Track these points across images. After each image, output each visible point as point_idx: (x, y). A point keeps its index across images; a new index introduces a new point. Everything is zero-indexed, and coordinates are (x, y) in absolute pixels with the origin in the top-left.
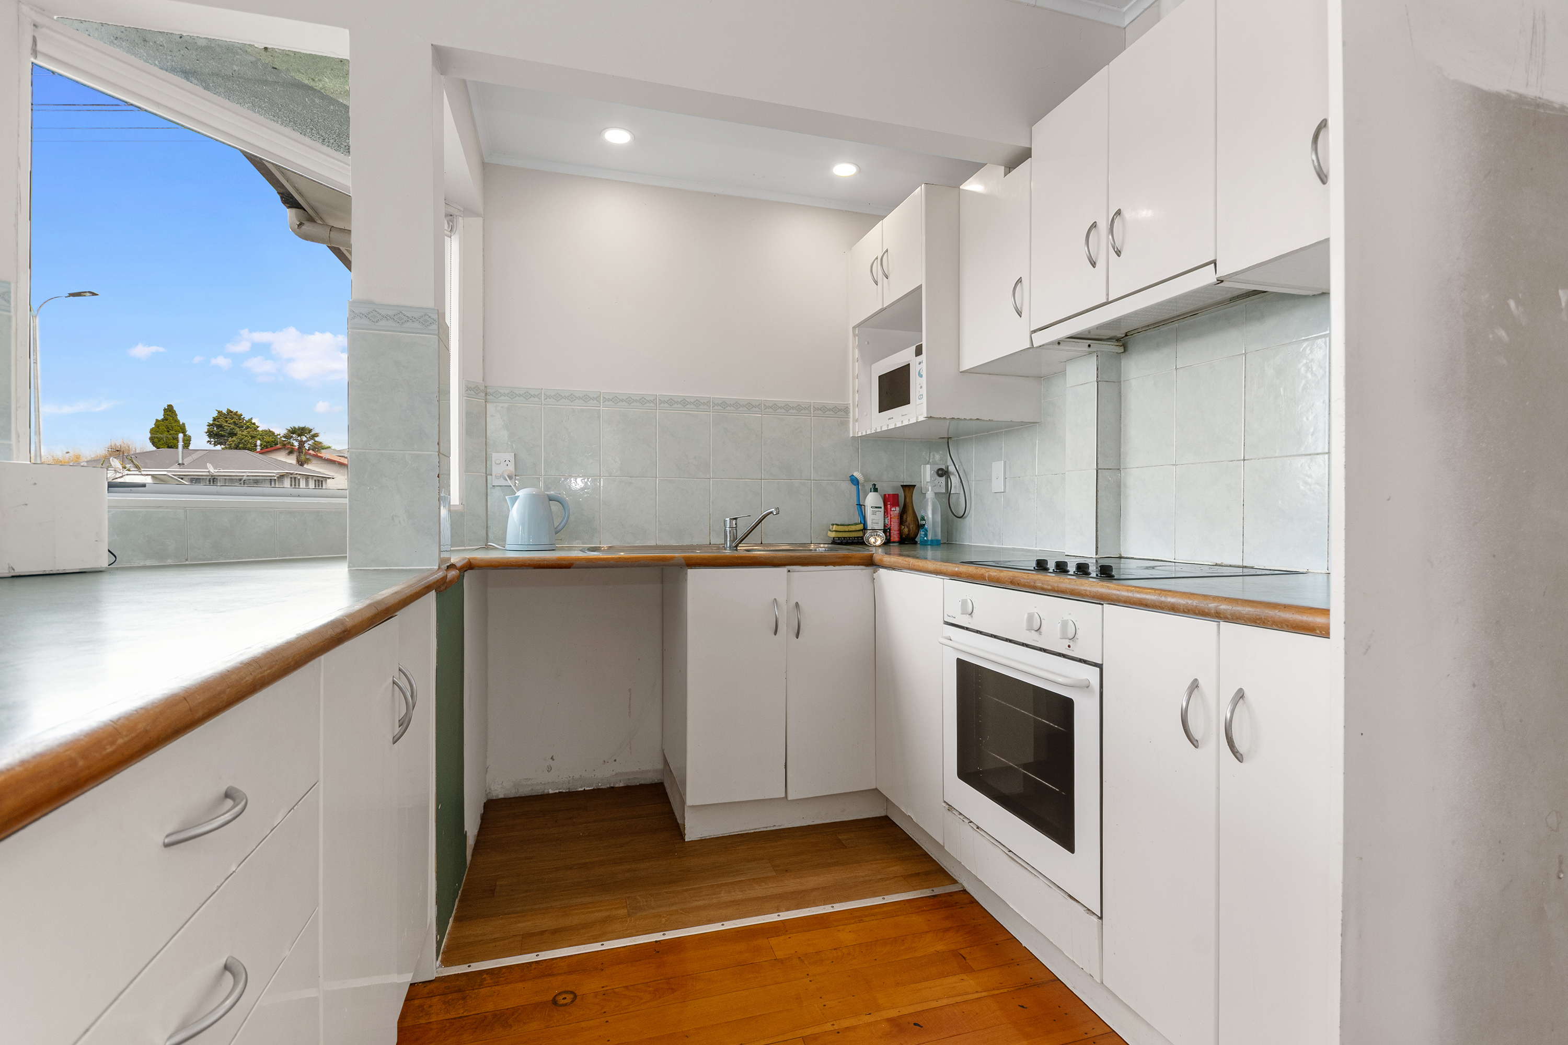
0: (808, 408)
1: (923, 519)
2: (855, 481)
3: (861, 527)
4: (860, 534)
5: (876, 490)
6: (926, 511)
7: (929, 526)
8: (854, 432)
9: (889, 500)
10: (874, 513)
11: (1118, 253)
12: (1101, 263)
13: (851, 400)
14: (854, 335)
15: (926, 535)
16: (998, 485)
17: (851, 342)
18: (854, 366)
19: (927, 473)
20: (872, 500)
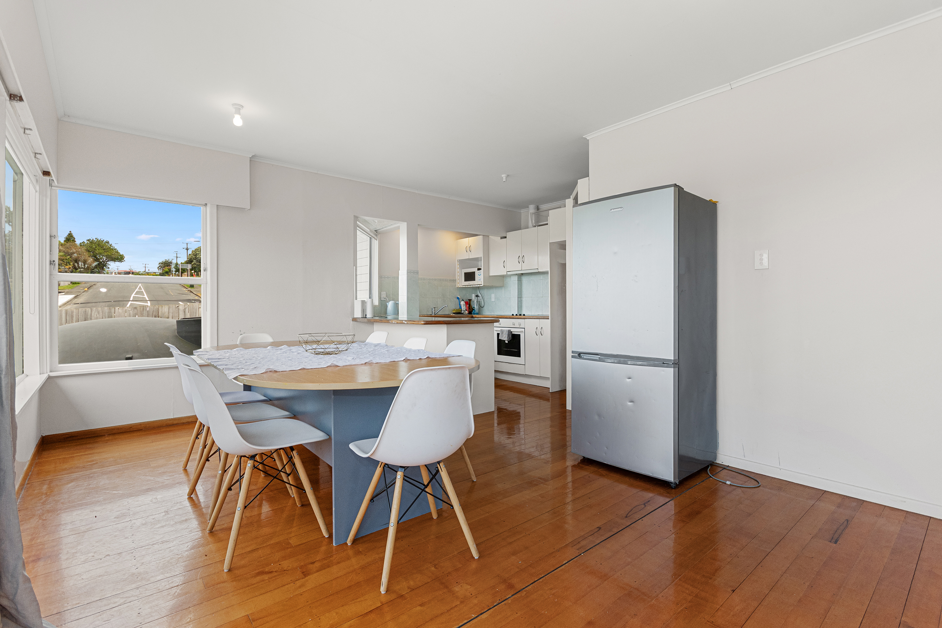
0: (448, 280)
1: (474, 308)
2: (458, 298)
3: (461, 310)
4: (461, 312)
5: (463, 301)
6: (475, 306)
7: (476, 309)
8: (458, 286)
9: (466, 303)
10: (463, 306)
11: (524, 263)
12: (521, 263)
13: (457, 278)
14: (458, 262)
15: (475, 312)
16: (493, 300)
17: (457, 263)
18: (458, 270)
19: (474, 296)
20: (463, 303)
